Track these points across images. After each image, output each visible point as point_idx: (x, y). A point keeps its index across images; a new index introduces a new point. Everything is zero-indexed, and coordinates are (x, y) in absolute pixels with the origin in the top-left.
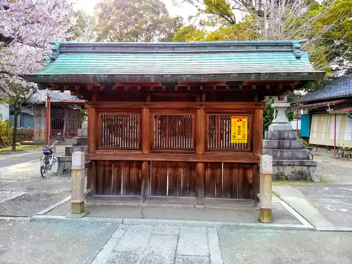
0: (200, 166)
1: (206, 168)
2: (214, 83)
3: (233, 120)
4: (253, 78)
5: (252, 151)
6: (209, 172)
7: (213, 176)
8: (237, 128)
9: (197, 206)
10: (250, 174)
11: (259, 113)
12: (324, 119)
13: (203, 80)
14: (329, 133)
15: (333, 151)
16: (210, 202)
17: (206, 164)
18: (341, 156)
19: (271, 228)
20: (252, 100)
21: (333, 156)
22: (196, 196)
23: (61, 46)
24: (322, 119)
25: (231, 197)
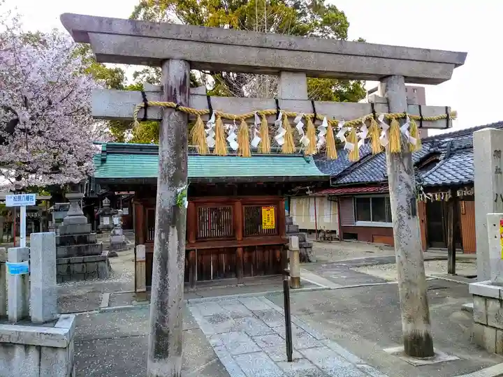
0: (240, 250)
1: (244, 252)
2: (256, 183)
3: (263, 210)
4: (284, 180)
5: (278, 234)
6: (246, 255)
7: (250, 258)
8: (266, 217)
9: (239, 285)
10: (278, 253)
11: (282, 204)
12: (303, 201)
13: (249, 180)
14: (309, 216)
15: (315, 235)
16: (248, 281)
17: (244, 248)
18: (322, 239)
19: (301, 291)
20: (276, 194)
21: (315, 239)
22: (237, 276)
23: (108, 146)
24: (301, 201)
25: (265, 274)
